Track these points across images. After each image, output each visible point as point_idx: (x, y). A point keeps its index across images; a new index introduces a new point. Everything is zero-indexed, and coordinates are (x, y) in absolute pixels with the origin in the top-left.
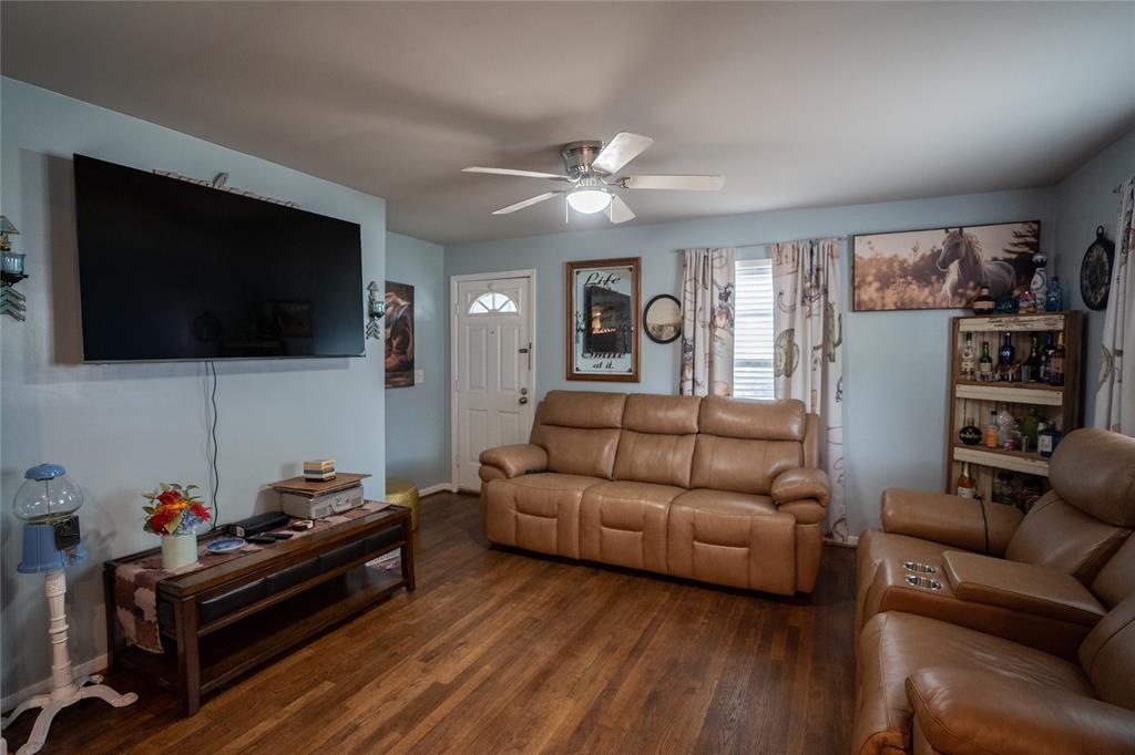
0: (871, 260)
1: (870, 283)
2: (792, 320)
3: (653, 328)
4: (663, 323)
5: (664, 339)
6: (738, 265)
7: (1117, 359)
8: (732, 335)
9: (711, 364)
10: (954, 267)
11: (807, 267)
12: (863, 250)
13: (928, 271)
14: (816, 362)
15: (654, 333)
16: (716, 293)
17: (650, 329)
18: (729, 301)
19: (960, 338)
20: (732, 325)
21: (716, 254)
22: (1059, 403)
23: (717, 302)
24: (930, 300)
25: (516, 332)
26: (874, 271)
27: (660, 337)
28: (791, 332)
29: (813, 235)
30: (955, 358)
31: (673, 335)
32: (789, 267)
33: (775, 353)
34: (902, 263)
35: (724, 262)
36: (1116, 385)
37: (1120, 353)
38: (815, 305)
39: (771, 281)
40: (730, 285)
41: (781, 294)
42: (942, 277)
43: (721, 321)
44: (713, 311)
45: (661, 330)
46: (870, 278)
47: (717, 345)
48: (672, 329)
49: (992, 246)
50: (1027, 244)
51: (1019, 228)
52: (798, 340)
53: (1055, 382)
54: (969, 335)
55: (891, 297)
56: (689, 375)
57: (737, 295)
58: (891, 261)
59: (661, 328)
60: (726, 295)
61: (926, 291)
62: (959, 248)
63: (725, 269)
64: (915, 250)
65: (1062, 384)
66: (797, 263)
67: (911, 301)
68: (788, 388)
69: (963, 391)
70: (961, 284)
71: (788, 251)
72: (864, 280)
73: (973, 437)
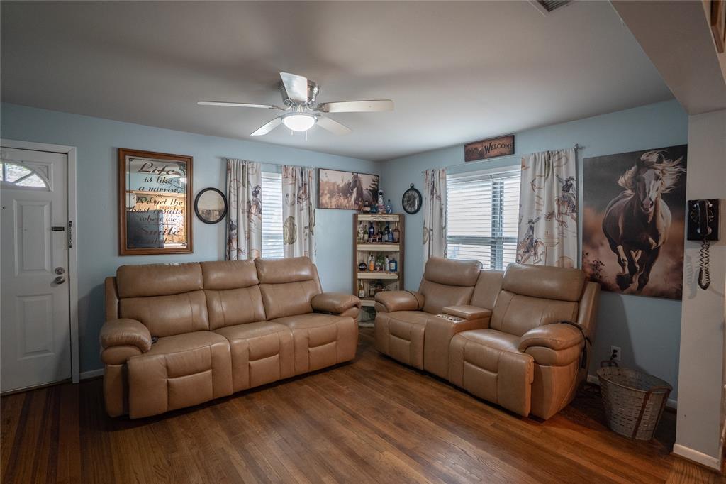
0: (326, 182)
1: (326, 194)
2: (293, 211)
3: (203, 213)
4: (210, 209)
5: (212, 220)
6: (263, 175)
7: (431, 232)
8: (260, 218)
9: (249, 238)
10: (355, 190)
11: (301, 182)
12: (324, 177)
13: (346, 191)
14: (306, 235)
15: (203, 216)
16: (251, 191)
17: (200, 213)
18: (258, 197)
19: (358, 223)
20: (260, 213)
21: (250, 165)
22: (398, 249)
23: (251, 197)
24: (347, 205)
25: (46, 208)
26: (327, 188)
27: (208, 219)
28: (292, 218)
29: (303, 164)
30: (355, 233)
31: (218, 218)
32: (290, 180)
33: (284, 231)
34: (338, 186)
35: (254, 171)
36: (431, 242)
37: (432, 230)
38: (304, 203)
39: (281, 187)
40: (259, 187)
41: (287, 195)
42: (351, 194)
43: (254, 210)
44: (249, 202)
45: (209, 214)
46: (326, 192)
47: (252, 225)
48: (217, 213)
49: (366, 183)
50: (375, 184)
51: (373, 177)
52: (296, 222)
53: (394, 241)
54: (361, 222)
55: (334, 202)
56: (234, 245)
57: (263, 193)
58: (334, 184)
59: (209, 212)
60: (256, 193)
61: (346, 200)
62: (356, 183)
63: (255, 176)
64: (342, 180)
65: (398, 242)
66: (295, 178)
67: (341, 205)
68: (292, 251)
69: (361, 247)
70: (357, 199)
71: (290, 171)
72: (323, 192)
73: (363, 267)
